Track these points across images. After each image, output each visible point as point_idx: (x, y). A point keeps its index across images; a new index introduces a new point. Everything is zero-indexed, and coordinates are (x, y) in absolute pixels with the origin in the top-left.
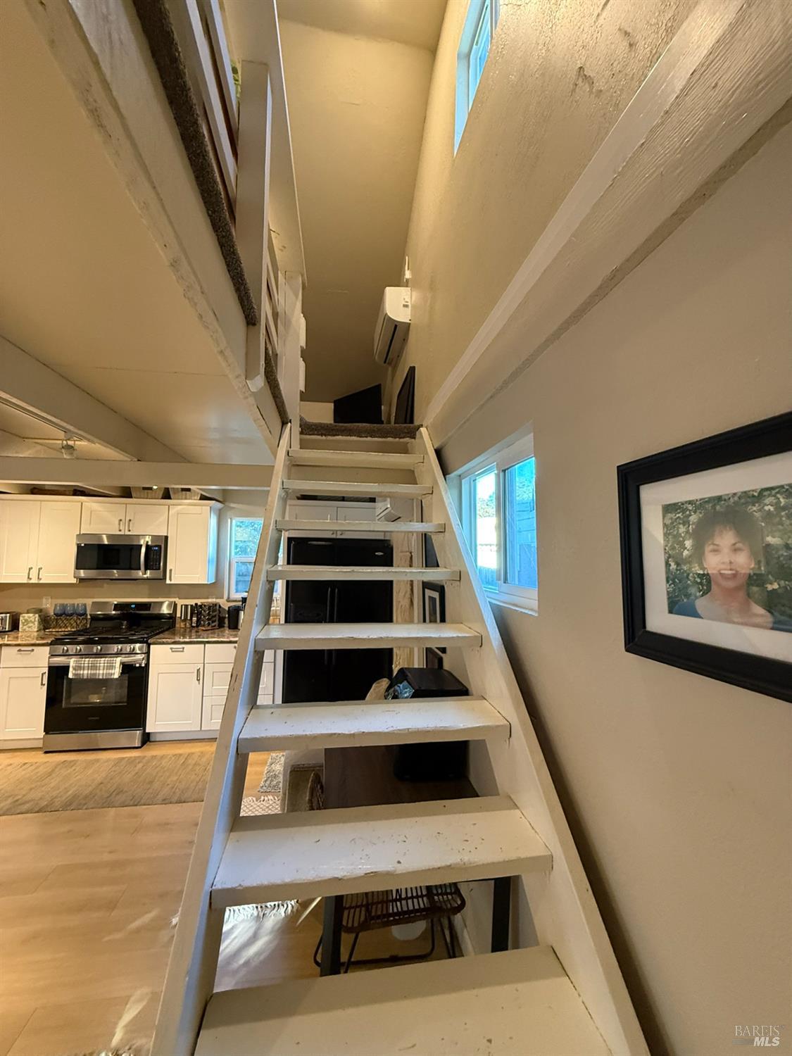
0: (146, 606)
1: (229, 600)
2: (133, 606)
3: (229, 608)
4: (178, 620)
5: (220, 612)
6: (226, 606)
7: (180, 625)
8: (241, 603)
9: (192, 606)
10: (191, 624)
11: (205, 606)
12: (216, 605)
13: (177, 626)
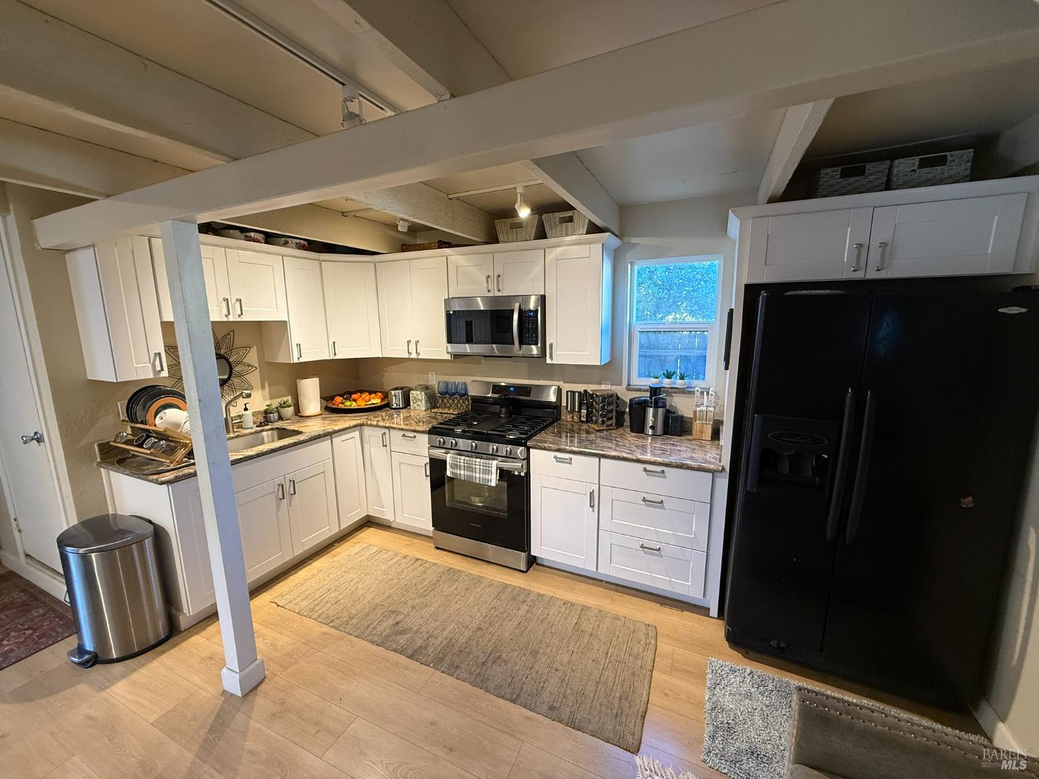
0: (526, 390)
1: (629, 388)
2: (512, 389)
3: (631, 400)
4: (563, 411)
5: (618, 406)
6: (627, 397)
7: (566, 417)
8: (648, 394)
9: (580, 393)
10: (580, 419)
11: (597, 395)
12: (612, 395)
13: (563, 417)
